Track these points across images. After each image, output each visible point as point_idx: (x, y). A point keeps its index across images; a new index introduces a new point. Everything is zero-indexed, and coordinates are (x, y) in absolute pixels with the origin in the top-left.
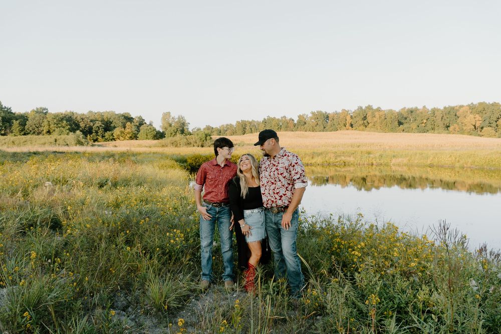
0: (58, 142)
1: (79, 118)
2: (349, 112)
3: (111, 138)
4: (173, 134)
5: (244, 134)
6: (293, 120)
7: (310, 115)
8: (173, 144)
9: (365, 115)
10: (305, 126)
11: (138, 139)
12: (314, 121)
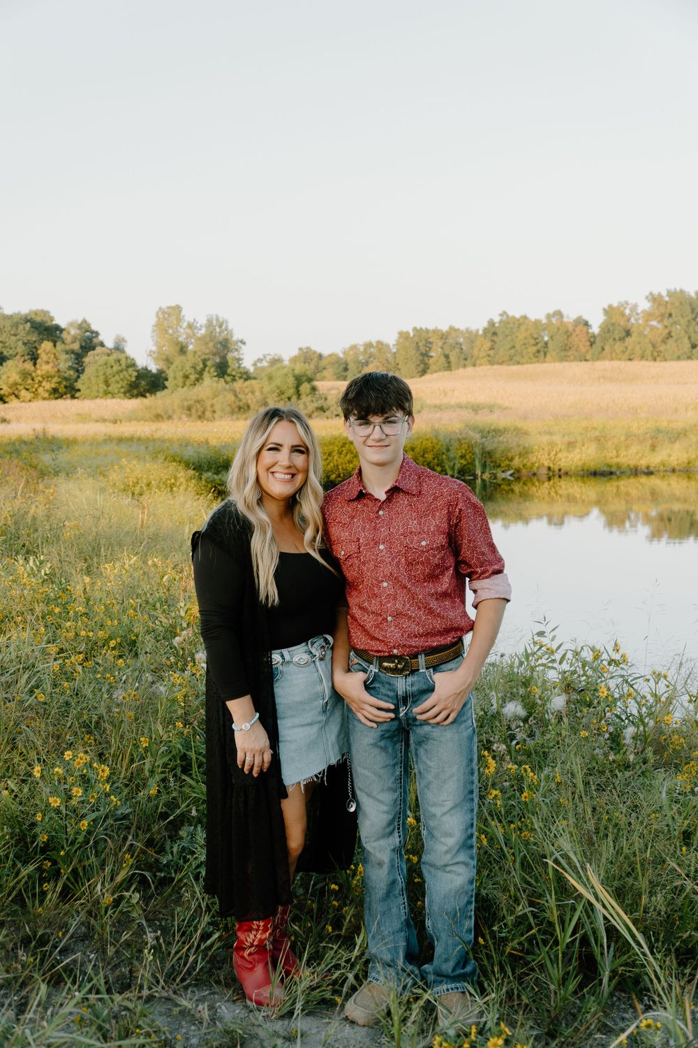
4: (193, 377)
5: (423, 372)
6: (586, 324)
7: (645, 305)
8: (189, 409)
10: (626, 344)
11: (77, 394)
12: (660, 326)
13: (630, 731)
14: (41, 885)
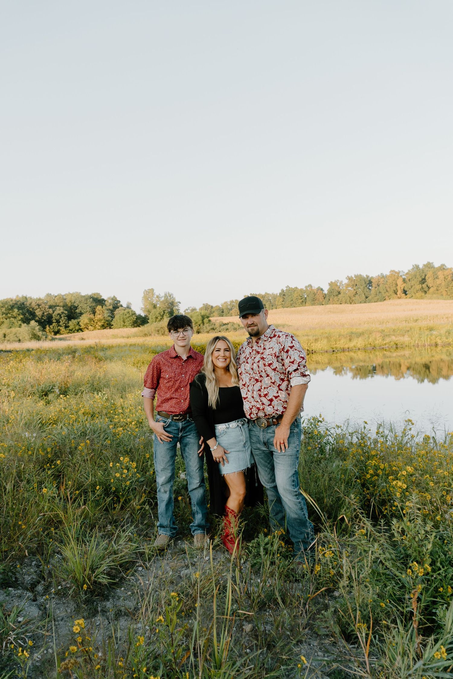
0: (7, 338)
1: (33, 305)
2: (401, 274)
3: (77, 328)
4: (159, 318)
6: (322, 290)
7: (345, 281)
8: (158, 331)
9: (423, 277)
10: (339, 297)
11: (112, 327)
12: (352, 289)
13: (328, 447)
14: (114, 505)
